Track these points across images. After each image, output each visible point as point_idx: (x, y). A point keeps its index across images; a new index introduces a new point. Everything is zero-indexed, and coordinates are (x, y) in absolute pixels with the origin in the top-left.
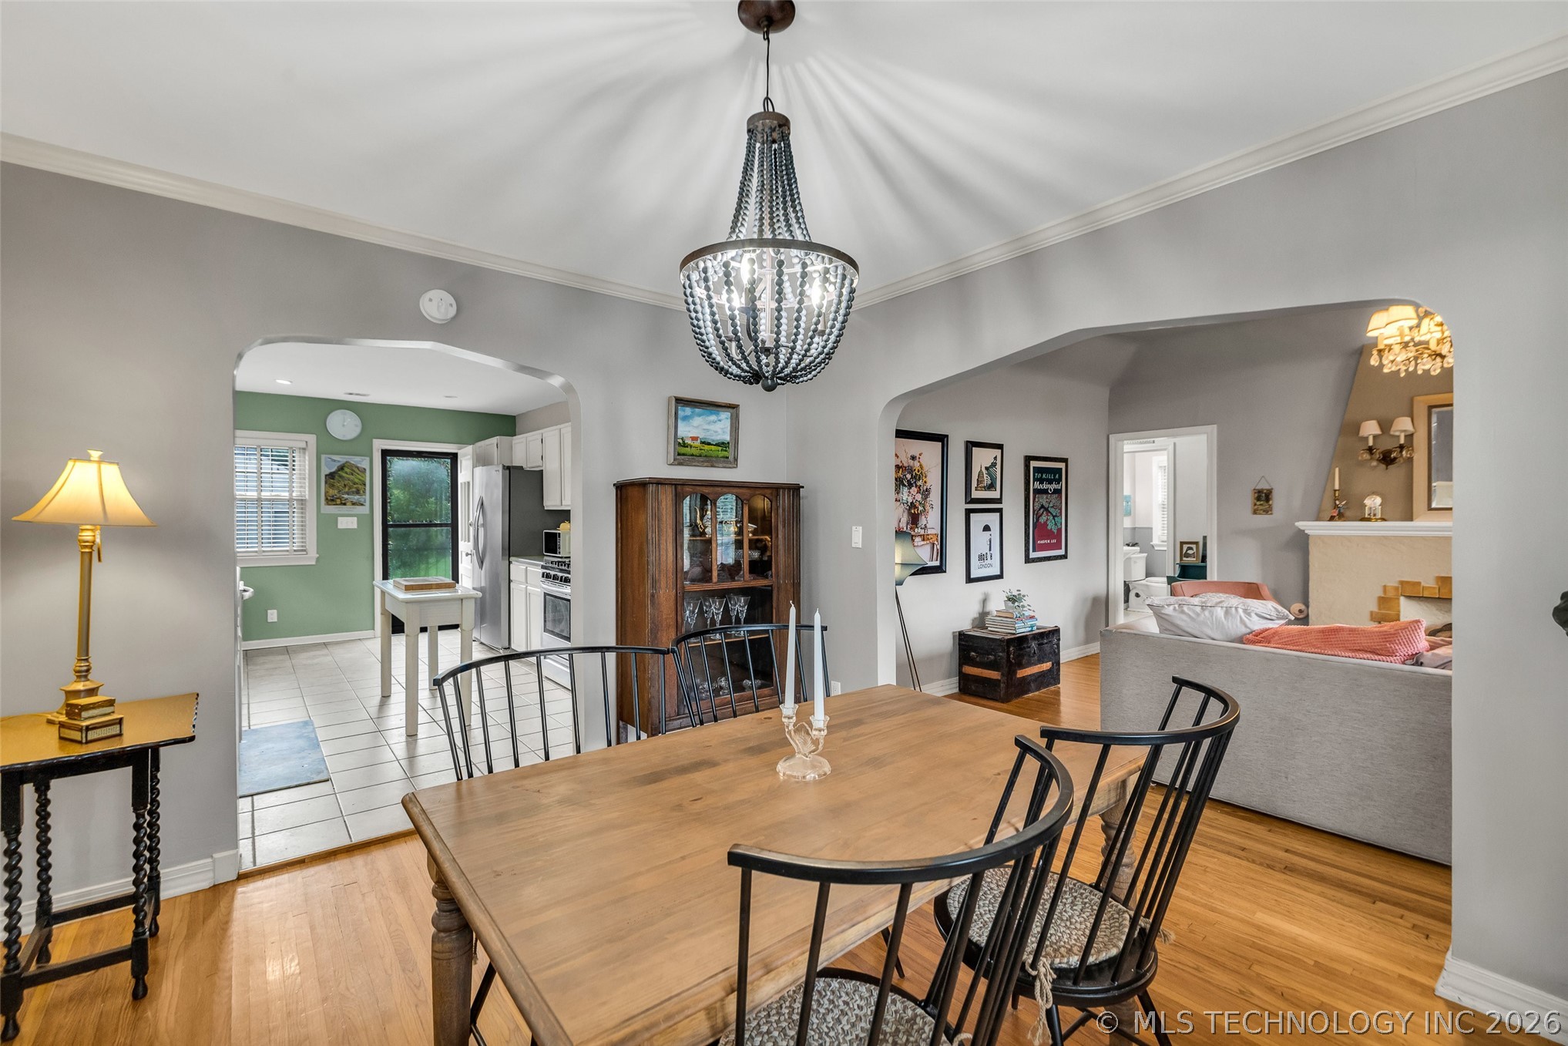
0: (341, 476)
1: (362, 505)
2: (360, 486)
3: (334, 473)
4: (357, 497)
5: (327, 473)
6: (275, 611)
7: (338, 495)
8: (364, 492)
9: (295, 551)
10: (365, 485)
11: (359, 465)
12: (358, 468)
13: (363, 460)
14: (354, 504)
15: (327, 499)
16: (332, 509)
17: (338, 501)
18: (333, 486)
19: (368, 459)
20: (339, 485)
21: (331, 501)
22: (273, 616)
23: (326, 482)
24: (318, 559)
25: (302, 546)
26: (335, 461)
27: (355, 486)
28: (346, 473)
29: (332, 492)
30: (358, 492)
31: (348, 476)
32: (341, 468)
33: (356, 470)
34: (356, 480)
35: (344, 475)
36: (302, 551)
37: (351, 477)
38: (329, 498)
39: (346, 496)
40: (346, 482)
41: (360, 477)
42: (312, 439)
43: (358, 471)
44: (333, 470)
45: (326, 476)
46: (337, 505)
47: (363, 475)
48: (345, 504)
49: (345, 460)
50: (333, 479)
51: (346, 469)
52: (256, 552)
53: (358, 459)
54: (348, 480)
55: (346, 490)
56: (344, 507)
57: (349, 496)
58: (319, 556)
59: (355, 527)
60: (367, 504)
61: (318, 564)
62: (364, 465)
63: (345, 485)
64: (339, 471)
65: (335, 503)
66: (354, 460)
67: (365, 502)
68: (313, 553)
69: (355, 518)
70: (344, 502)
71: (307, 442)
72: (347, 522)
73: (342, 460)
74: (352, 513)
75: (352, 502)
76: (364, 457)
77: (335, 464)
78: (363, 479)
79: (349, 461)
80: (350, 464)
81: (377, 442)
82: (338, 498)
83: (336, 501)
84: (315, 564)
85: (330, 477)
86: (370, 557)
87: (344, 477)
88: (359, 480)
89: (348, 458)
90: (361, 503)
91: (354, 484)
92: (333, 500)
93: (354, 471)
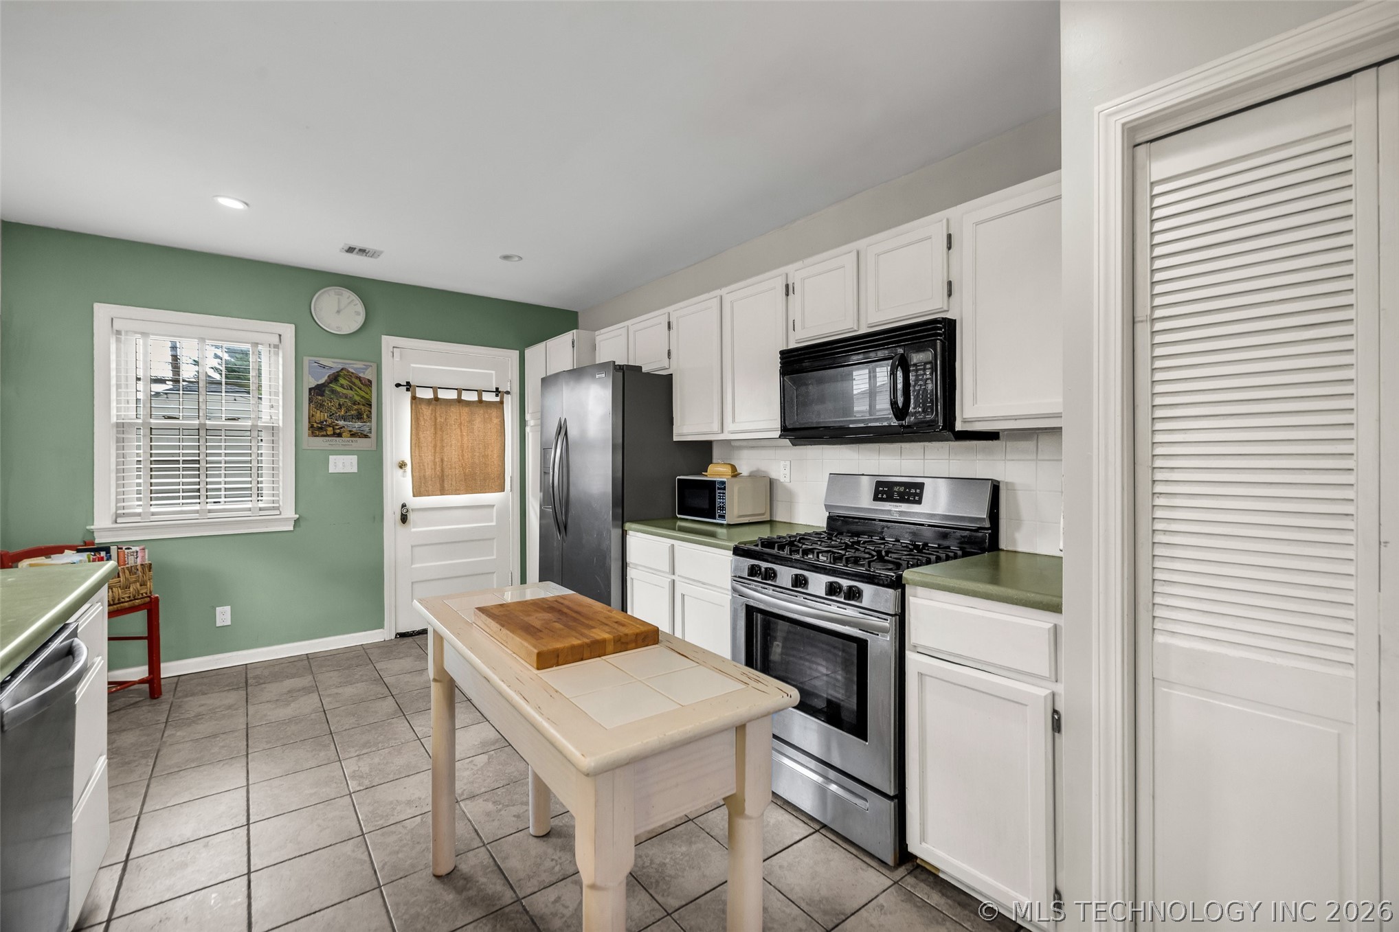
0: (333, 391)
1: (366, 436)
2: (363, 408)
3: (323, 385)
4: (358, 424)
5: (313, 384)
7: (330, 421)
8: (369, 417)
9: (261, 509)
10: (371, 405)
11: (361, 375)
12: (359, 378)
13: (367, 367)
14: (353, 435)
15: (312, 427)
16: (320, 443)
17: (330, 431)
18: (322, 405)
19: (374, 366)
20: (332, 404)
21: (317, 429)
22: (224, 616)
23: (310, 401)
24: (297, 522)
25: (273, 501)
26: (324, 367)
27: (355, 407)
28: (342, 386)
29: (320, 416)
30: (359, 417)
31: (345, 391)
32: (335, 378)
33: (357, 382)
34: (357, 398)
35: (339, 389)
36: (274, 508)
37: (349, 393)
38: (315, 425)
39: (341, 423)
40: (342, 401)
41: (363, 394)
42: (288, 331)
43: (360, 385)
44: (322, 381)
45: (310, 390)
46: (327, 436)
47: (367, 390)
48: (340, 435)
49: (340, 367)
50: (322, 395)
51: (342, 381)
52: (197, 512)
53: (359, 365)
54: (346, 398)
55: (342, 413)
56: (338, 439)
57: (346, 423)
58: (297, 516)
59: (355, 470)
60: (373, 435)
61: (297, 529)
62: (369, 375)
63: (339, 404)
64: (331, 383)
65: (324, 433)
66: (354, 367)
67: (371, 433)
68: (289, 512)
69: (355, 457)
70: (338, 431)
71: (280, 335)
72: (343, 463)
73: (334, 364)
74: (350, 449)
75: (350, 431)
76: (369, 364)
77: (324, 370)
78: (367, 396)
79: (346, 366)
80: (348, 372)
81: (388, 341)
82: (329, 426)
83: (326, 430)
84: (292, 529)
85: (317, 391)
86: (377, 517)
87: (339, 393)
88: (362, 397)
89: (347, 364)
90: (365, 433)
91: (355, 404)
92: (321, 428)
93: (354, 384)
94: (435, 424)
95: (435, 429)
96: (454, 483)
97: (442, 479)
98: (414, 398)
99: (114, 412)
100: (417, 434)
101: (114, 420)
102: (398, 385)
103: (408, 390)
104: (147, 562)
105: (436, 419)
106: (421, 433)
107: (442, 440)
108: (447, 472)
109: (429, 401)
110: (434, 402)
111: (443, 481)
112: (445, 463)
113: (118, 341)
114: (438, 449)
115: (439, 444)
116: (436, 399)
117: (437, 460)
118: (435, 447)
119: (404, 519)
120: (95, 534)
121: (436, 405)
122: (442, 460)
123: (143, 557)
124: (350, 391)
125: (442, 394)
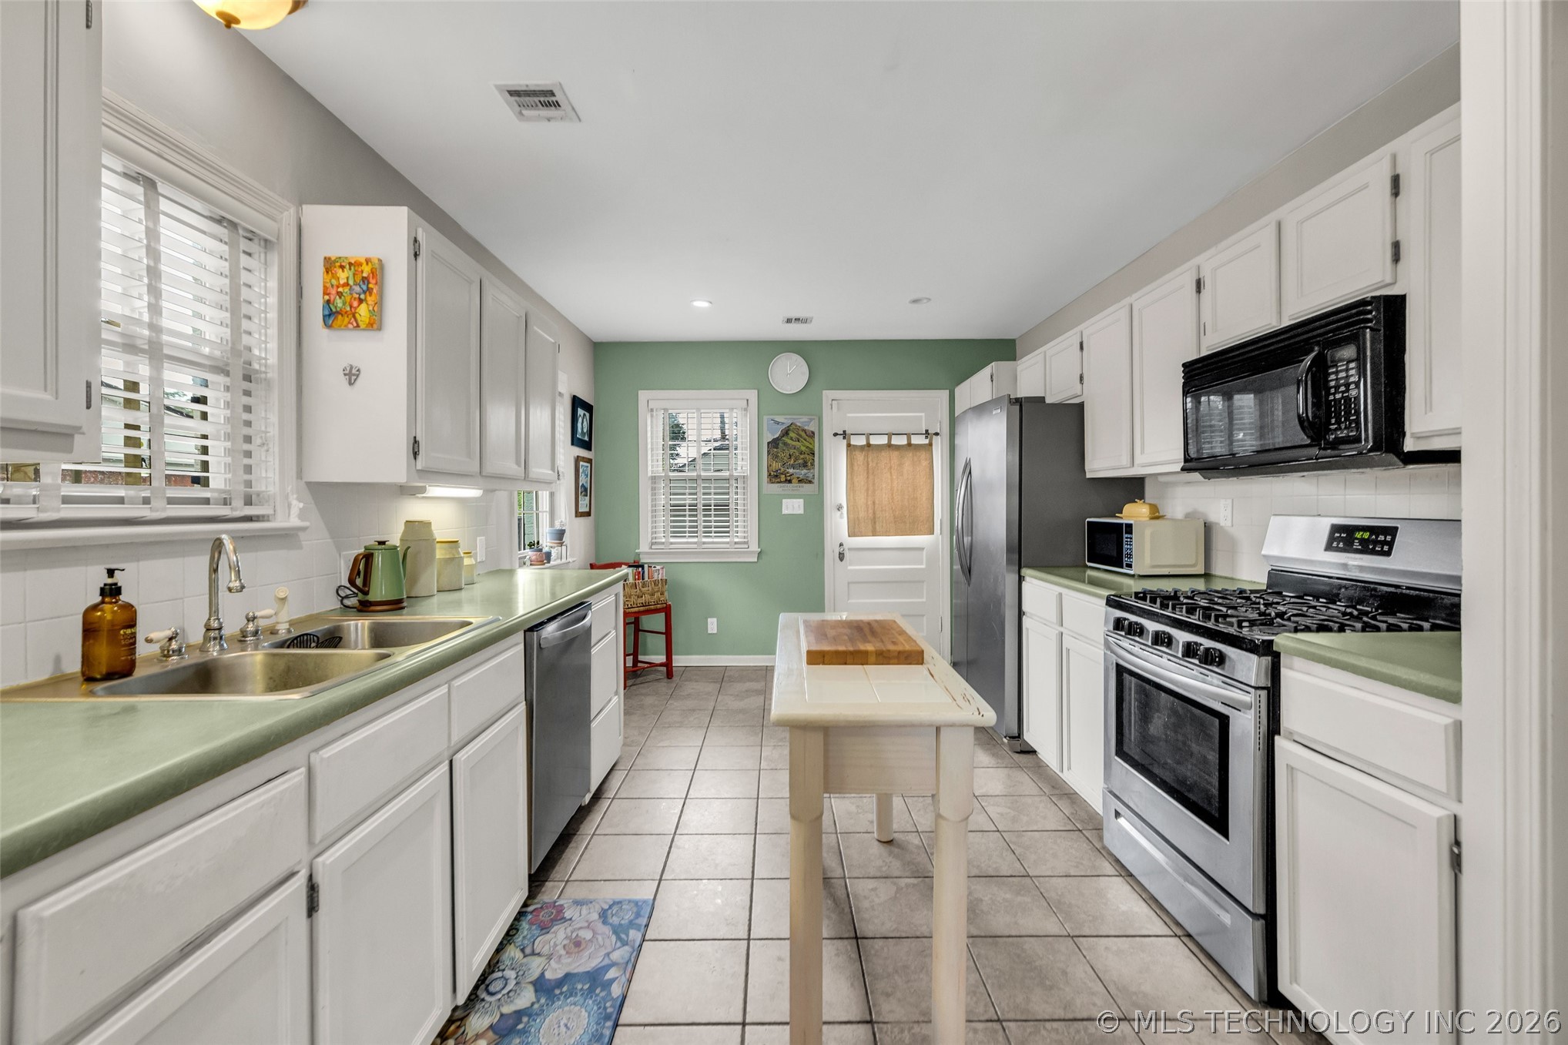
0: (785, 444)
1: (810, 482)
2: (807, 457)
3: (777, 438)
4: (804, 472)
5: (770, 438)
6: (715, 619)
7: (782, 469)
8: (813, 464)
9: (736, 543)
10: (814, 454)
11: (806, 428)
12: (805, 431)
13: (811, 420)
14: (800, 481)
15: (769, 475)
16: (776, 488)
17: (783, 478)
18: (777, 457)
19: (817, 418)
20: (785, 455)
21: (774, 477)
22: (712, 625)
23: (769, 452)
24: (760, 554)
25: (744, 538)
26: (778, 423)
27: (802, 456)
28: (791, 439)
29: (776, 465)
30: (805, 465)
31: (794, 443)
32: (786, 432)
33: (803, 434)
34: (803, 448)
35: (789, 441)
36: (744, 543)
38: (772, 473)
39: (791, 471)
40: (792, 451)
41: (808, 444)
42: (753, 396)
43: (805, 436)
44: (777, 435)
45: (768, 443)
46: (781, 482)
47: (811, 440)
48: (790, 482)
49: (790, 422)
50: (777, 448)
51: (792, 434)
52: (696, 543)
53: (805, 419)
54: (795, 448)
55: (792, 462)
56: (789, 485)
57: (795, 471)
58: (759, 550)
59: (801, 511)
60: (816, 481)
61: (760, 561)
62: (812, 427)
63: (790, 455)
64: (783, 436)
65: (779, 480)
66: (801, 421)
67: (814, 478)
68: (754, 547)
69: (802, 501)
70: (789, 478)
71: (748, 400)
72: (793, 506)
73: (786, 420)
74: (797, 493)
75: (798, 478)
76: (813, 417)
77: (779, 426)
78: (811, 446)
79: (795, 421)
80: (796, 426)
81: (828, 395)
82: (782, 474)
83: (780, 478)
84: (756, 561)
85: (774, 444)
86: (819, 554)
87: (789, 445)
88: (807, 447)
89: (794, 419)
90: (810, 479)
91: (801, 454)
92: (777, 476)
93: (800, 436)
94: (868, 469)
95: (868, 473)
96: (885, 525)
97: (874, 521)
98: (849, 445)
99: (648, 468)
100: (852, 479)
101: (650, 474)
102: (836, 434)
103: (844, 438)
104: (664, 578)
105: (868, 464)
106: (855, 478)
107: (874, 484)
108: (879, 514)
109: (862, 448)
110: (866, 448)
111: (875, 523)
112: (877, 506)
113: (652, 416)
114: (870, 492)
115: (871, 488)
116: (869, 445)
117: (869, 503)
118: (868, 490)
119: (841, 557)
120: (641, 556)
121: (868, 451)
122: (874, 503)
123: (662, 574)
124: (798, 443)
125: (874, 440)
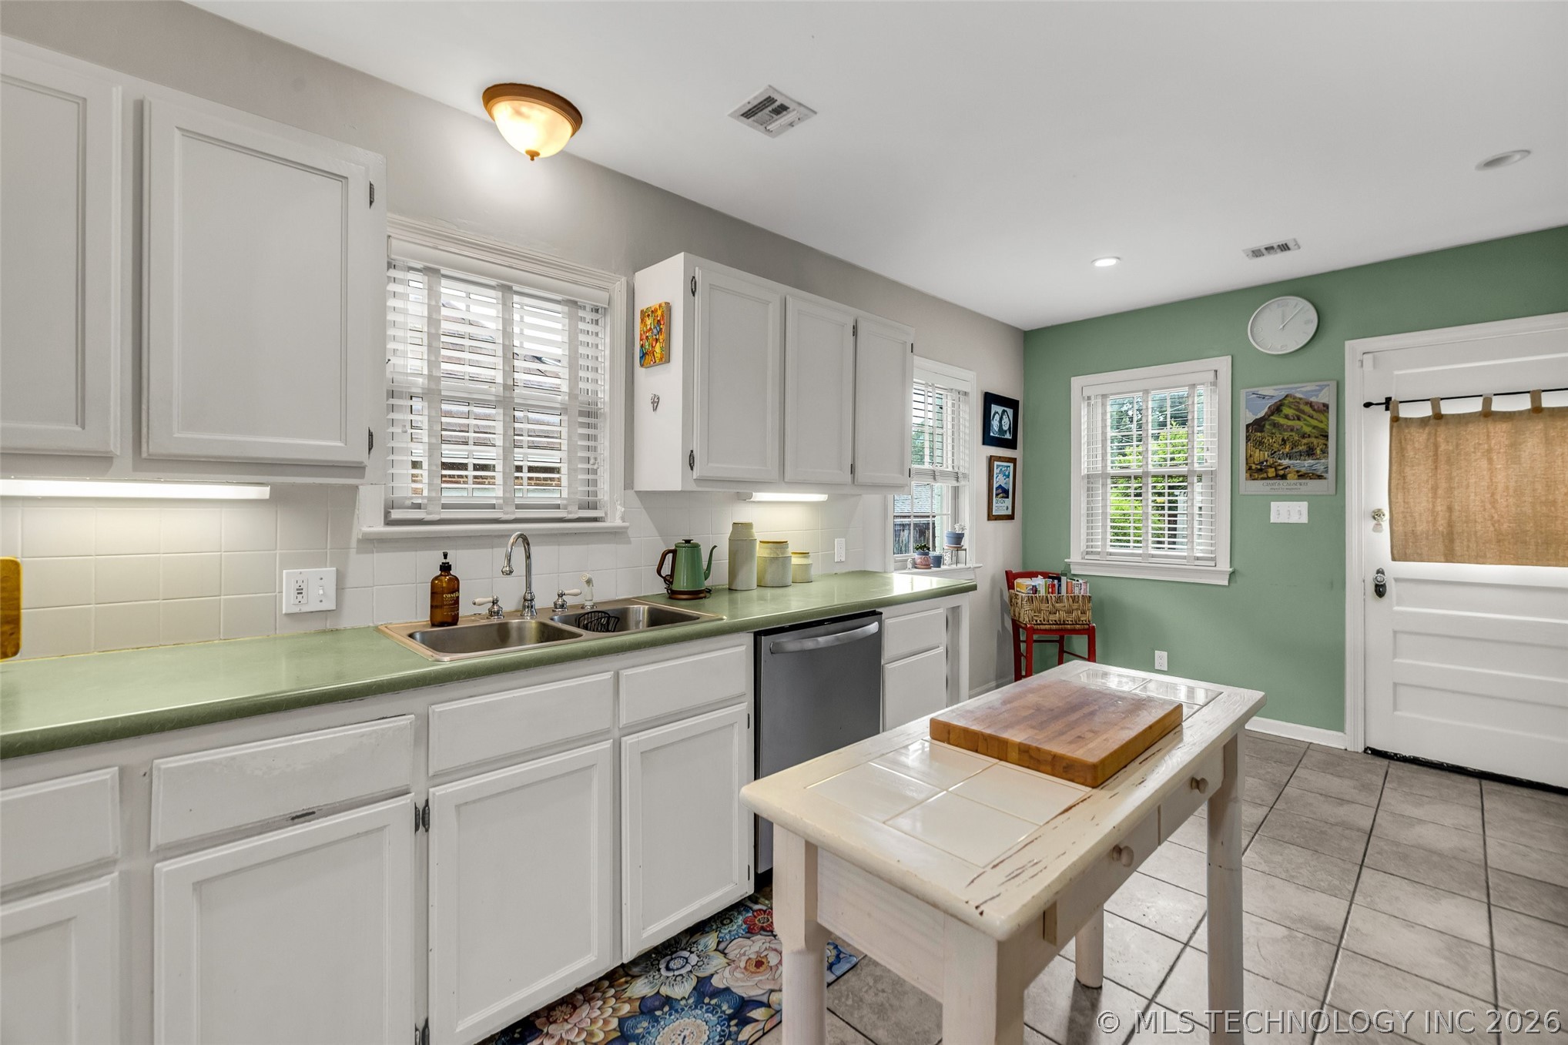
0: (1275, 425)
1: (1320, 477)
2: (1315, 441)
3: (1263, 419)
4: (1309, 462)
5: (1250, 418)
6: (1165, 654)
7: (1271, 461)
8: (1325, 452)
9: (1198, 559)
10: (1326, 437)
11: (1313, 399)
12: (1311, 405)
13: (1322, 388)
14: (1302, 476)
15: (1250, 468)
16: (1259, 487)
17: (1271, 472)
18: (1261, 443)
19: (1333, 384)
20: (1274, 441)
21: (1257, 471)
22: (1161, 659)
23: (1248, 439)
24: (1232, 576)
25: (1212, 552)
26: (1264, 397)
27: (1305, 441)
28: (1287, 417)
29: (1259, 455)
30: (1310, 452)
31: (1290, 423)
32: (1277, 409)
33: (1307, 409)
34: (1307, 430)
35: (1282, 421)
36: (1209, 559)
37: (1296, 424)
38: (1254, 467)
39: (1286, 462)
40: (1286, 435)
41: (1314, 423)
42: (1224, 364)
43: (1312, 412)
44: (1261, 414)
45: (1248, 426)
46: (1268, 478)
47: (1322, 417)
48: (1284, 477)
49: (1283, 393)
50: (1262, 431)
51: (1286, 411)
52: (1139, 555)
53: (1310, 387)
54: (1292, 430)
55: (1287, 450)
56: (1281, 482)
57: (1292, 462)
58: (1231, 570)
59: (1304, 519)
60: (1331, 474)
61: (1232, 585)
62: (1326, 397)
63: (1283, 440)
64: (1272, 414)
65: (1265, 475)
66: (1301, 391)
67: (1327, 472)
68: (1224, 566)
69: (1305, 504)
70: (1281, 473)
71: (1216, 371)
72: (1289, 511)
73: (1275, 393)
74: (1299, 493)
75: (1298, 472)
76: (1325, 383)
77: (1264, 401)
78: (1321, 425)
79: (1292, 392)
80: (1295, 398)
81: (1354, 348)
82: (1271, 467)
83: (1267, 472)
84: (1227, 584)
85: (1257, 426)
86: (1336, 582)
87: (1282, 425)
88: (1315, 427)
89: (1292, 388)
90: (1319, 473)
91: (1303, 437)
92: (1261, 470)
93: (1303, 412)
94: (1436, 454)
95: (1436, 461)
96: (1473, 545)
97: (1450, 538)
98: (1395, 419)
99: (1084, 466)
100: (1401, 472)
101: (1084, 472)
102: (1368, 405)
103: (1387, 409)
104: (1088, 594)
105: (1436, 446)
106: (1407, 469)
107: (1450, 478)
108: (1458, 528)
109: (1423, 422)
110: (1432, 421)
111: (1452, 541)
112: (1456, 514)
113: (1089, 405)
114: (1440, 492)
115: (1443, 485)
116: (1438, 416)
117: (1439, 508)
118: (1435, 489)
119: (1380, 590)
120: (1071, 566)
121: (1438, 425)
122: (1450, 509)
123: (1085, 589)
124: (1297, 422)
125: (1447, 408)
